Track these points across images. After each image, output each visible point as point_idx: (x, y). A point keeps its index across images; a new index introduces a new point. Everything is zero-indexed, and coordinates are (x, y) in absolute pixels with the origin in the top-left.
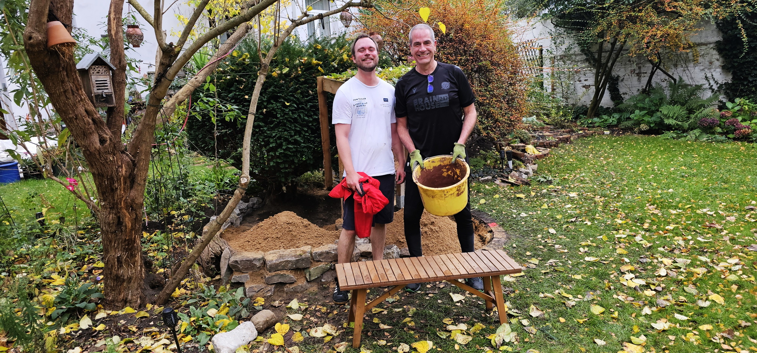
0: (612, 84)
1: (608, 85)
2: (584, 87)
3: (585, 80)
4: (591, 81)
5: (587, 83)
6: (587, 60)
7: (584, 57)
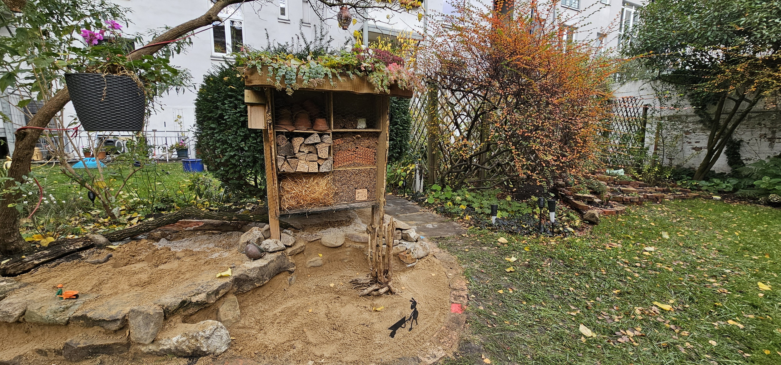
0: (732, 148)
1: (725, 149)
2: (693, 149)
3: (696, 142)
4: (704, 143)
5: (698, 145)
6: (701, 122)
7: (698, 118)
